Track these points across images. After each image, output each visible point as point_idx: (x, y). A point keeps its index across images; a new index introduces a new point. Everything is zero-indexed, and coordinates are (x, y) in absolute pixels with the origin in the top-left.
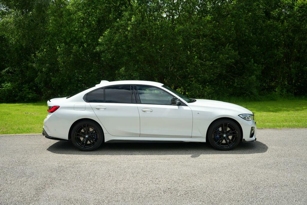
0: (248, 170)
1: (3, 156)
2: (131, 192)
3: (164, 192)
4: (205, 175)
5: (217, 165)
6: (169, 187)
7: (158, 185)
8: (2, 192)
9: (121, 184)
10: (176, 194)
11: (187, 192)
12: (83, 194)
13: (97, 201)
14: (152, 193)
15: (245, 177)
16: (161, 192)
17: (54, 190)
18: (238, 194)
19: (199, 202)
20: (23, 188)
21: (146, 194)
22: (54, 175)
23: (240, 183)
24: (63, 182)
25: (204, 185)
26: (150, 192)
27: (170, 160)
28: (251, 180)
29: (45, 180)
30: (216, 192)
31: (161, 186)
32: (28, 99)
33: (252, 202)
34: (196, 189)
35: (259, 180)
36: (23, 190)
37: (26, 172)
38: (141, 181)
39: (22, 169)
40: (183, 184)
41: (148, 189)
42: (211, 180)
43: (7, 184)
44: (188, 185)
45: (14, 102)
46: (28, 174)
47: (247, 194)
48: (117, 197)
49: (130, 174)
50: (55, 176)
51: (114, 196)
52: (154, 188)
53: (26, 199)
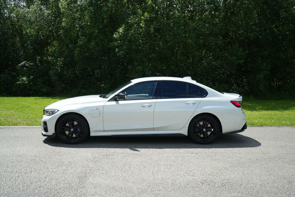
0: (277, 165)
1: (37, 147)
2: (169, 182)
3: (202, 183)
4: (236, 168)
5: (246, 160)
6: (205, 179)
7: (194, 177)
8: (48, 179)
9: (158, 175)
10: (214, 185)
11: (223, 184)
12: (125, 183)
13: (141, 190)
14: (191, 184)
15: (276, 172)
16: (198, 183)
17: (96, 178)
18: (273, 187)
19: (238, 193)
20: (66, 176)
21: (185, 185)
22: (91, 165)
23: (272, 177)
24: (102, 172)
25: (238, 178)
26: (188, 183)
27: (198, 154)
28: (282, 174)
29: (84, 169)
30: (252, 185)
31: (196, 178)
32: (42, 93)
33: (289, 194)
34: (232, 181)
35: (290, 175)
36: (67, 178)
37: (64, 162)
38: (177, 173)
39: (59, 158)
40: (217, 177)
41: (185, 180)
42: (244, 174)
43: (50, 172)
44: (223, 177)
45: (29, 95)
46: (66, 163)
47: (282, 187)
48: (158, 187)
49: (163, 166)
50: (93, 166)
51: (155, 185)
52: (191, 179)
53: (72, 186)
